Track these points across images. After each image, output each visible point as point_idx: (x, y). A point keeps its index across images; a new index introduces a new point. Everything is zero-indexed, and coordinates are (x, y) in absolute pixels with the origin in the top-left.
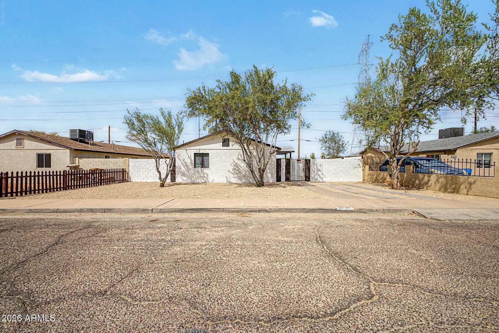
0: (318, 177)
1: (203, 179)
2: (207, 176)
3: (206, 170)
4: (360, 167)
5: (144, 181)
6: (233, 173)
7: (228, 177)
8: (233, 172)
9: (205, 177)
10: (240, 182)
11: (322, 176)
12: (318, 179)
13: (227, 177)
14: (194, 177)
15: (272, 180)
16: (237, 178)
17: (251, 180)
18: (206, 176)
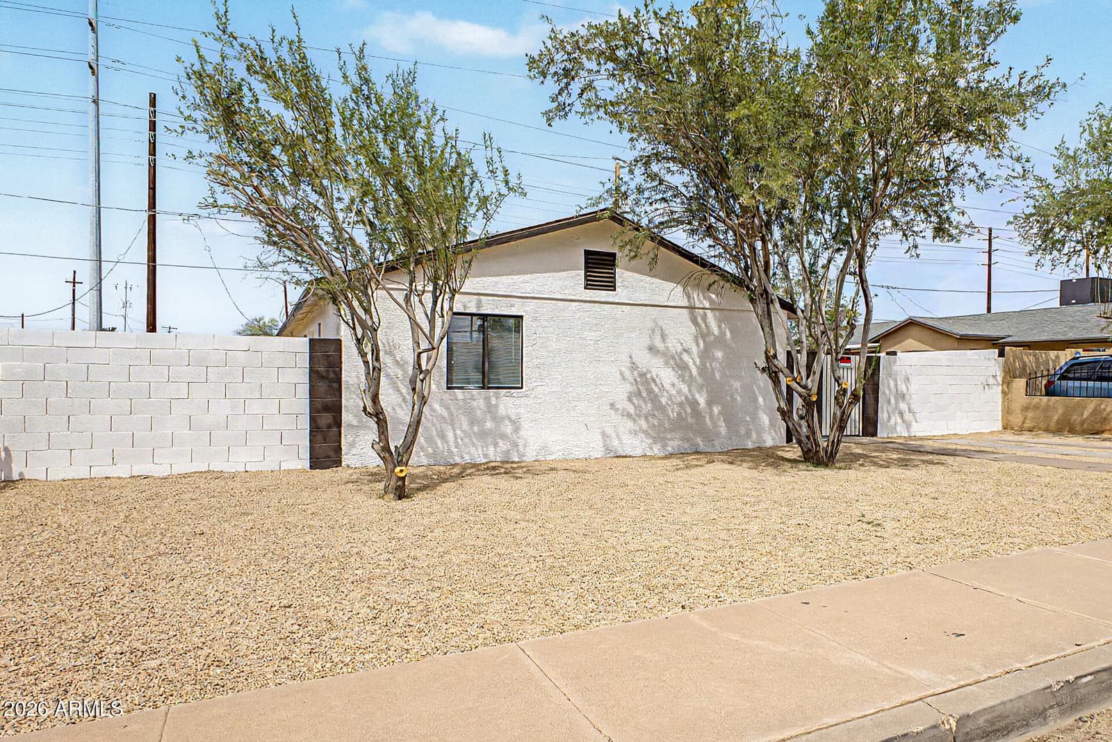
0: (899, 421)
1: (496, 445)
2: (517, 429)
3: (506, 402)
4: (998, 384)
5: (122, 471)
6: (629, 415)
7: (610, 431)
8: (632, 410)
9: (503, 436)
10: (657, 450)
11: (908, 416)
12: (898, 429)
13: (604, 435)
14: (450, 435)
15: (773, 439)
16: (645, 432)
17: (699, 440)
18: (508, 429)
